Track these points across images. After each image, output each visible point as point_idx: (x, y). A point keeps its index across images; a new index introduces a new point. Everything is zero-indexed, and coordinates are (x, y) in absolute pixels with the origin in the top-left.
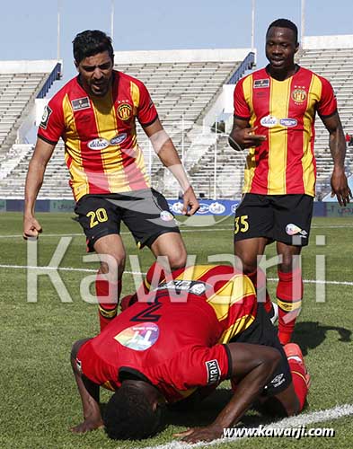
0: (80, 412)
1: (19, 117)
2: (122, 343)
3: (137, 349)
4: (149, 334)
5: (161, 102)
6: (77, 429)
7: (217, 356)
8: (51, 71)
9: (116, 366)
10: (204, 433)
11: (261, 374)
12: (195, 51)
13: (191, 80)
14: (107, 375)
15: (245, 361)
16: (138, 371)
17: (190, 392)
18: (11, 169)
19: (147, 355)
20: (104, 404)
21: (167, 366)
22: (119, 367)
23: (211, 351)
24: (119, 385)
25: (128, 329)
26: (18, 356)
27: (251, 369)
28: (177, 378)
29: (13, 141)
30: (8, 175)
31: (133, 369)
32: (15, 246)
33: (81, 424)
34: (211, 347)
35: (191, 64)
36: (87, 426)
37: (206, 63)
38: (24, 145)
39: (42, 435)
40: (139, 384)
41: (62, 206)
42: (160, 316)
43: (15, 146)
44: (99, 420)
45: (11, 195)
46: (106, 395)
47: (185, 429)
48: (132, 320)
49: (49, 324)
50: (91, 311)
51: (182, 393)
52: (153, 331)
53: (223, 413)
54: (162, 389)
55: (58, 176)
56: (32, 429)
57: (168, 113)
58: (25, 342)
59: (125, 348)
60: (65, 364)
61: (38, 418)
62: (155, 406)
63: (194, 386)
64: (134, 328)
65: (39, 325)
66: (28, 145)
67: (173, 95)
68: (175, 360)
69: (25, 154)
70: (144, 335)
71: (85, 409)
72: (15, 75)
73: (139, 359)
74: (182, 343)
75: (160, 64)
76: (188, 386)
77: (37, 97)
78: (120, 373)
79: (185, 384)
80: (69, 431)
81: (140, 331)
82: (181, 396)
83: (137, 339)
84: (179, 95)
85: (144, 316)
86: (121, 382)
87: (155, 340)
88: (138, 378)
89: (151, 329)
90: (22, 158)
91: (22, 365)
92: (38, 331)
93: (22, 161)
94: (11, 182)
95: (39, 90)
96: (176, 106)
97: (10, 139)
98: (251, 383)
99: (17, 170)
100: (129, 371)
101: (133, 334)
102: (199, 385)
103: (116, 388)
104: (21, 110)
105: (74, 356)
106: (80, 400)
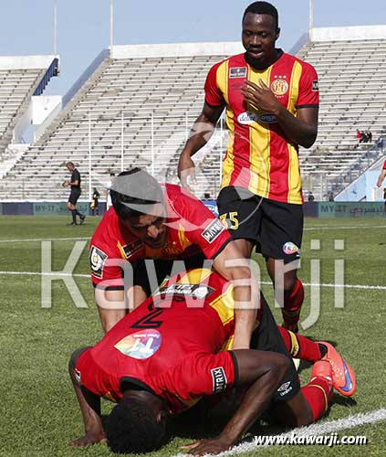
0: (81, 424)
1: (15, 115)
2: (123, 351)
3: (139, 358)
4: (150, 341)
5: (164, 98)
6: (78, 443)
7: (223, 363)
8: (48, 67)
9: (116, 376)
10: (211, 445)
11: (269, 382)
12: (199, 44)
13: (194, 75)
14: (109, 386)
15: (252, 368)
16: (140, 381)
17: (195, 402)
18: (8, 170)
19: (149, 363)
20: (106, 416)
21: (171, 374)
22: (120, 377)
23: (217, 358)
24: (121, 396)
25: (129, 337)
26: (16, 366)
27: (259, 377)
28: (182, 387)
29: (9, 140)
30: (4, 177)
31: (135, 379)
32: (11, 251)
33: (82, 437)
34: (216, 353)
35: (194, 57)
36: (89, 439)
37: (210, 57)
38: (20, 145)
39: (41, 450)
40: (142, 395)
41: (61, 209)
42: (161, 322)
43: (11, 147)
44: (101, 433)
45: (7, 198)
46: (107, 407)
47: (192, 441)
48: (133, 327)
49: (48, 333)
50: (91, 318)
51: (186, 403)
52: (154, 338)
53: (230, 423)
54: (166, 399)
55: (56, 177)
56: (31, 443)
57: (171, 110)
58: (23, 351)
59: (126, 357)
60: (64, 375)
61: (37, 432)
62: (159, 417)
63: (198, 396)
64: (136, 336)
65: (38, 333)
66: (24, 145)
67: (177, 91)
68: (179, 368)
69: (21, 154)
70: (145, 343)
71: (86, 421)
72: (10, 71)
73: (141, 368)
74: (186, 350)
75: (162, 58)
76: (192, 395)
77: (34, 95)
78: (121, 384)
79: (190, 394)
80: (70, 445)
81: (142, 339)
82: (186, 407)
83: (138, 347)
84: (182, 91)
85: (145, 323)
86: (123, 393)
87: (157, 348)
88: (140, 389)
89: (152, 335)
90: (18, 158)
91: (20, 375)
92: (36, 340)
93: (18, 162)
94: (6, 184)
95: (35, 87)
96: (180, 103)
97: (5, 139)
98: (259, 392)
99: (13, 172)
100: (132, 381)
101: (134, 342)
102: (204, 394)
103: (117, 399)
104: (16, 108)
105: (72, 366)
106: (81, 412)
